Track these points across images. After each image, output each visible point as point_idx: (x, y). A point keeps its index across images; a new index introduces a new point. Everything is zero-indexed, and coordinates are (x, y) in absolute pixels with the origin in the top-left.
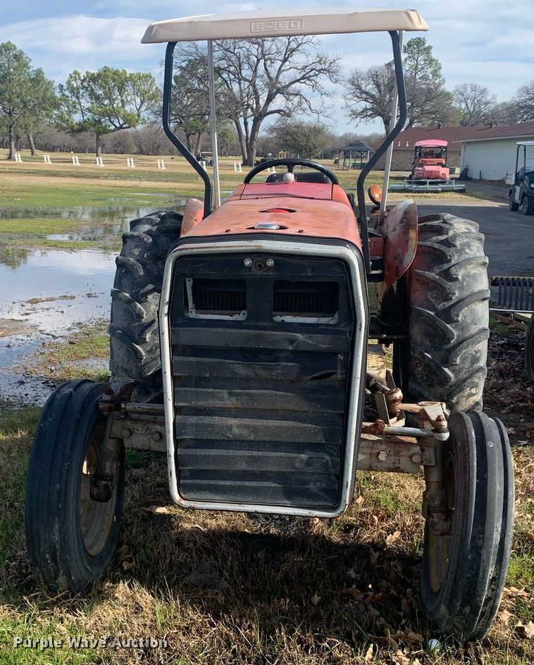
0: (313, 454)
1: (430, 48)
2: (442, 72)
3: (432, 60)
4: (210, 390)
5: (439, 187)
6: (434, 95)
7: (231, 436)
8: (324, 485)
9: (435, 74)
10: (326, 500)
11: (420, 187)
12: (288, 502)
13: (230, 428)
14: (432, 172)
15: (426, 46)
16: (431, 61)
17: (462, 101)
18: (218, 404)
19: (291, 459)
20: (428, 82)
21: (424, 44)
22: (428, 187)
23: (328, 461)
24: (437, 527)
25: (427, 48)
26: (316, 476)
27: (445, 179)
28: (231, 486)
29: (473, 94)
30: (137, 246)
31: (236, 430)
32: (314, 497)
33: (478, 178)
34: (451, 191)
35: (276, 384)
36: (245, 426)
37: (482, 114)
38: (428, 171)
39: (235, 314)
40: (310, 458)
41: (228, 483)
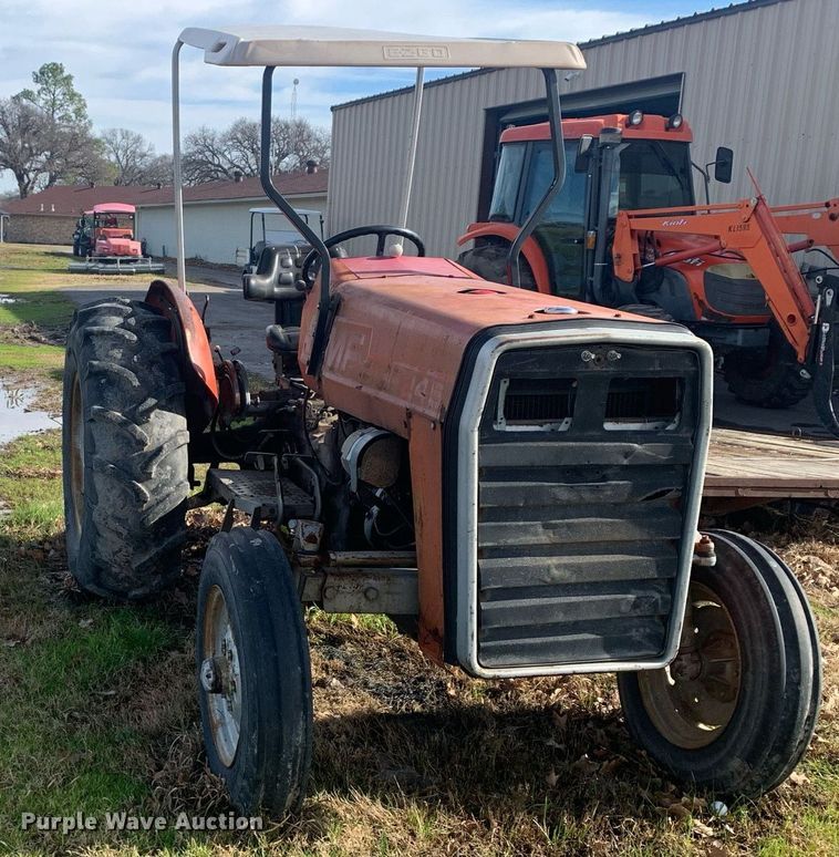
0: (641, 593)
1: (69, 78)
2: (87, 111)
3: (75, 95)
4: (521, 523)
5: (133, 267)
6: (79, 142)
7: (549, 580)
8: (648, 630)
9: (78, 112)
10: (649, 648)
11: (109, 266)
12: (607, 656)
13: (548, 569)
14: (119, 246)
15: (65, 74)
16: (72, 96)
17: (110, 152)
18: (530, 539)
19: (616, 601)
20: (71, 124)
21: (62, 71)
22: (119, 266)
23: (657, 600)
24: (686, 671)
25: (66, 78)
26: (636, 621)
27: (135, 256)
28: (542, 644)
29: (124, 143)
30: (114, 346)
31: (555, 572)
32: (636, 646)
33: (161, 255)
34: (147, 272)
35: (600, 510)
36: (566, 566)
37: (136, 170)
38: (114, 246)
39: (546, 423)
40: (638, 598)
41: (538, 640)
